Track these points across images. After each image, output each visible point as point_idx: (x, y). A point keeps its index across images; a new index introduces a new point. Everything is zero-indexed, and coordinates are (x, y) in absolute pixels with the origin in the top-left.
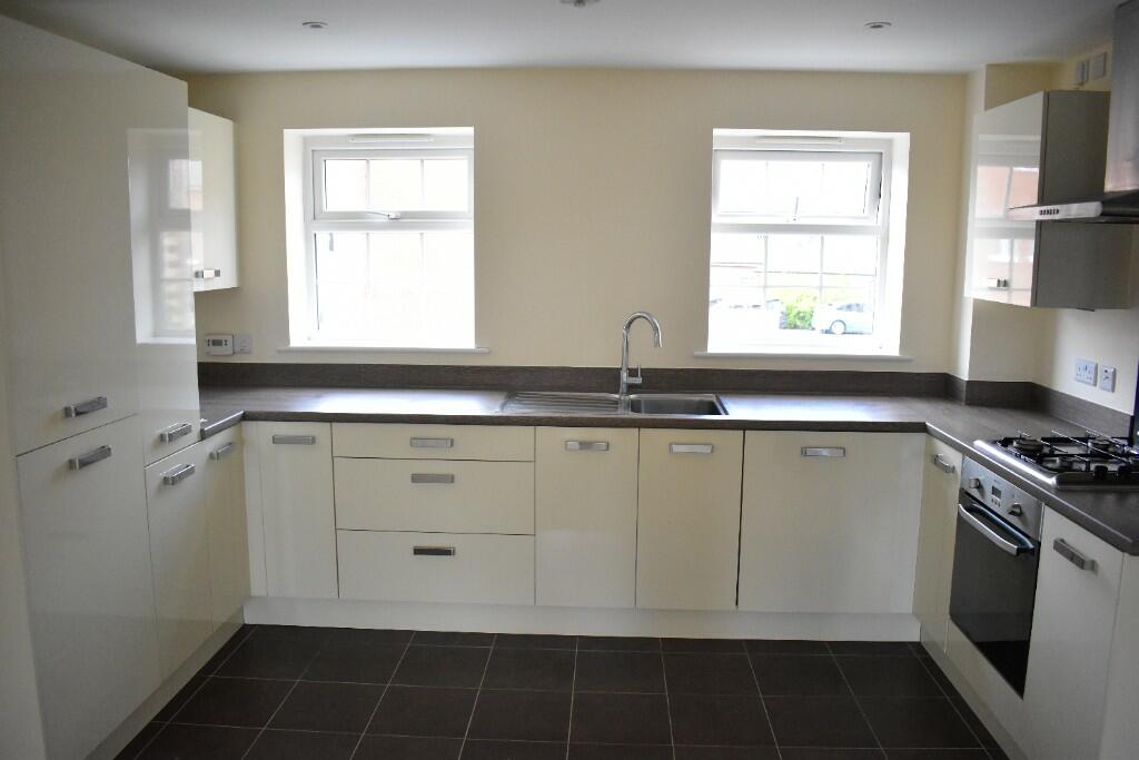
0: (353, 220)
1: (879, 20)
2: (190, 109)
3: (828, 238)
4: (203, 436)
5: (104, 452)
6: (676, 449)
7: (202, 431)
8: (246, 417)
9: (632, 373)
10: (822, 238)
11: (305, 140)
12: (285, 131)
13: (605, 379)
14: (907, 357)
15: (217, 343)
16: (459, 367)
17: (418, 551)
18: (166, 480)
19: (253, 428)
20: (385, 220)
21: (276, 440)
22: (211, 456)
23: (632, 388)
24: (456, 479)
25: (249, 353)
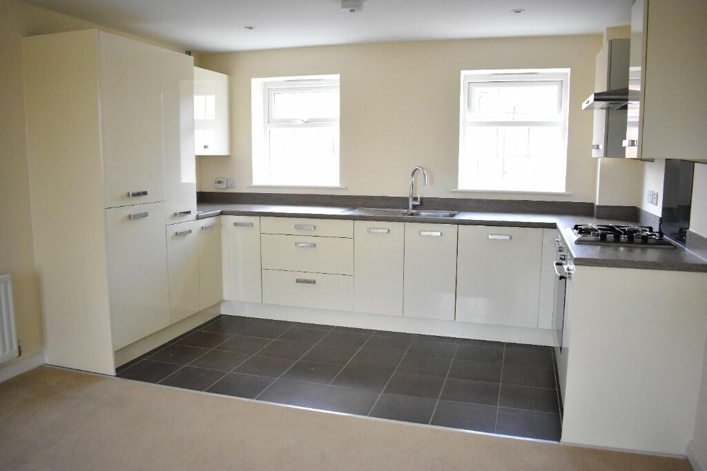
0: (287, 123)
1: (518, 8)
2: (195, 67)
3: (533, 129)
4: (198, 218)
5: (145, 215)
6: (423, 233)
7: (197, 215)
8: (222, 213)
9: (415, 199)
10: (529, 129)
11: (265, 84)
12: (252, 79)
13: (402, 202)
14: (570, 193)
15: (219, 182)
16: (332, 196)
17: (298, 281)
18: (177, 234)
19: (224, 218)
20: (301, 123)
21: (236, 224)
22: (202, 228)
23: (415, 207)
24: (317, 245)
25: (234, 187)
